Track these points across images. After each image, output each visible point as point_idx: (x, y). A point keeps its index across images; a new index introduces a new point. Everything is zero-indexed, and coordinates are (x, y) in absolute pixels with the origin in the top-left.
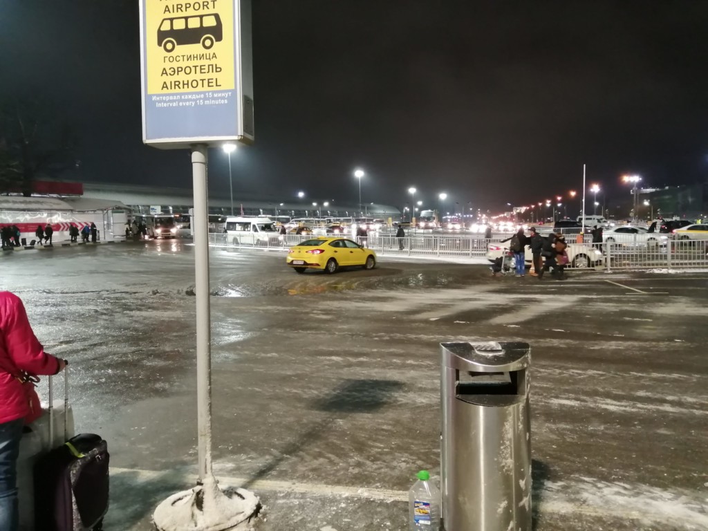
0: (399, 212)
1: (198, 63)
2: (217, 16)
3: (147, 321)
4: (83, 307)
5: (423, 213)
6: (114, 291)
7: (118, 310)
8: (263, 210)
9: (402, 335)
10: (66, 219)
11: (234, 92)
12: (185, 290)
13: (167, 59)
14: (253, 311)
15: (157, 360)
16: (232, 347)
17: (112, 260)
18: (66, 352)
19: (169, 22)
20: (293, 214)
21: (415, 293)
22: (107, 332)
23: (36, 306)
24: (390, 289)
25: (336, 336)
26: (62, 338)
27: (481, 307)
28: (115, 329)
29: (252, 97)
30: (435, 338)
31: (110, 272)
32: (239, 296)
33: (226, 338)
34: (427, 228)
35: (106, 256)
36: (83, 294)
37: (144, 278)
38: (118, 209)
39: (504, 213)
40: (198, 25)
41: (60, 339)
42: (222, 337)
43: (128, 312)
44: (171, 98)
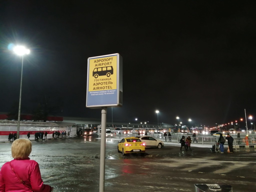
0: (173, 126)
1: (105, 81)
2: (112, 67)
3: (81, 168)
4: (59, 162)
5: (183, 127)
6: (70, 156)
7: (71, 164)
8: (123, 125)
9: (177, 178)
10: (56, 129)
11: (116, 90)
12: (95, 156)
13: (95, 80)
14: (119, 165)
15: (84, 184)
16: (111, 180)
17: (70, 144)
18: (52, 180)
19: (96, 69)
20: (134, 127)
21: (181, 159)
22: (67, 172)
23: (44, 161)
24: (172, 157)
25: (151, 177)
26: (52, 174)
27: (209, 166)
28: (70, 171)
29: (122, 91)
30: (191, 179)
31: (70, 149)
32: (114, 159)
33: (109, 176)
34: (184, 132)
35: (69, 143)
36: (60, 157)
37: (81, 151)
38: (74, 126)
39: (215, 127)
40: (106, 70)
41: (51, 174)
42: (107, 176)
43: (75, 164)
44: (96, 92)
